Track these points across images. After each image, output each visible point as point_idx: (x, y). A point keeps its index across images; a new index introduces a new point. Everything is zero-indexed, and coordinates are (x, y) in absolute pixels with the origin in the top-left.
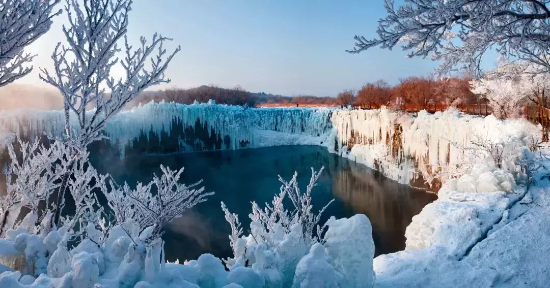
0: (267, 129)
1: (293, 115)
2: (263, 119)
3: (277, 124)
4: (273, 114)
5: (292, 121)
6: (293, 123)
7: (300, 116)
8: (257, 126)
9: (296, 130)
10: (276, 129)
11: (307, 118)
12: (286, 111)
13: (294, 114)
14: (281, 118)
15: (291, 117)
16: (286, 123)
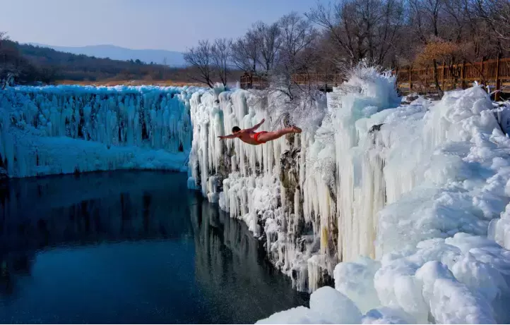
0: (56, 134)
1: (120, 103)
2: (46, 111)
3: (82, 121)
4: (71, 100)
5: (119, 116)
6: (123, 122)
7: (138, 106)
8: (29, 127)
9: (130, 138)
10: (81, 134)
11: (153, 112)
12: (105, 96)
13: (123, 101)
14: (93, 111)
15: (117, 110)
16: (104, 120)
